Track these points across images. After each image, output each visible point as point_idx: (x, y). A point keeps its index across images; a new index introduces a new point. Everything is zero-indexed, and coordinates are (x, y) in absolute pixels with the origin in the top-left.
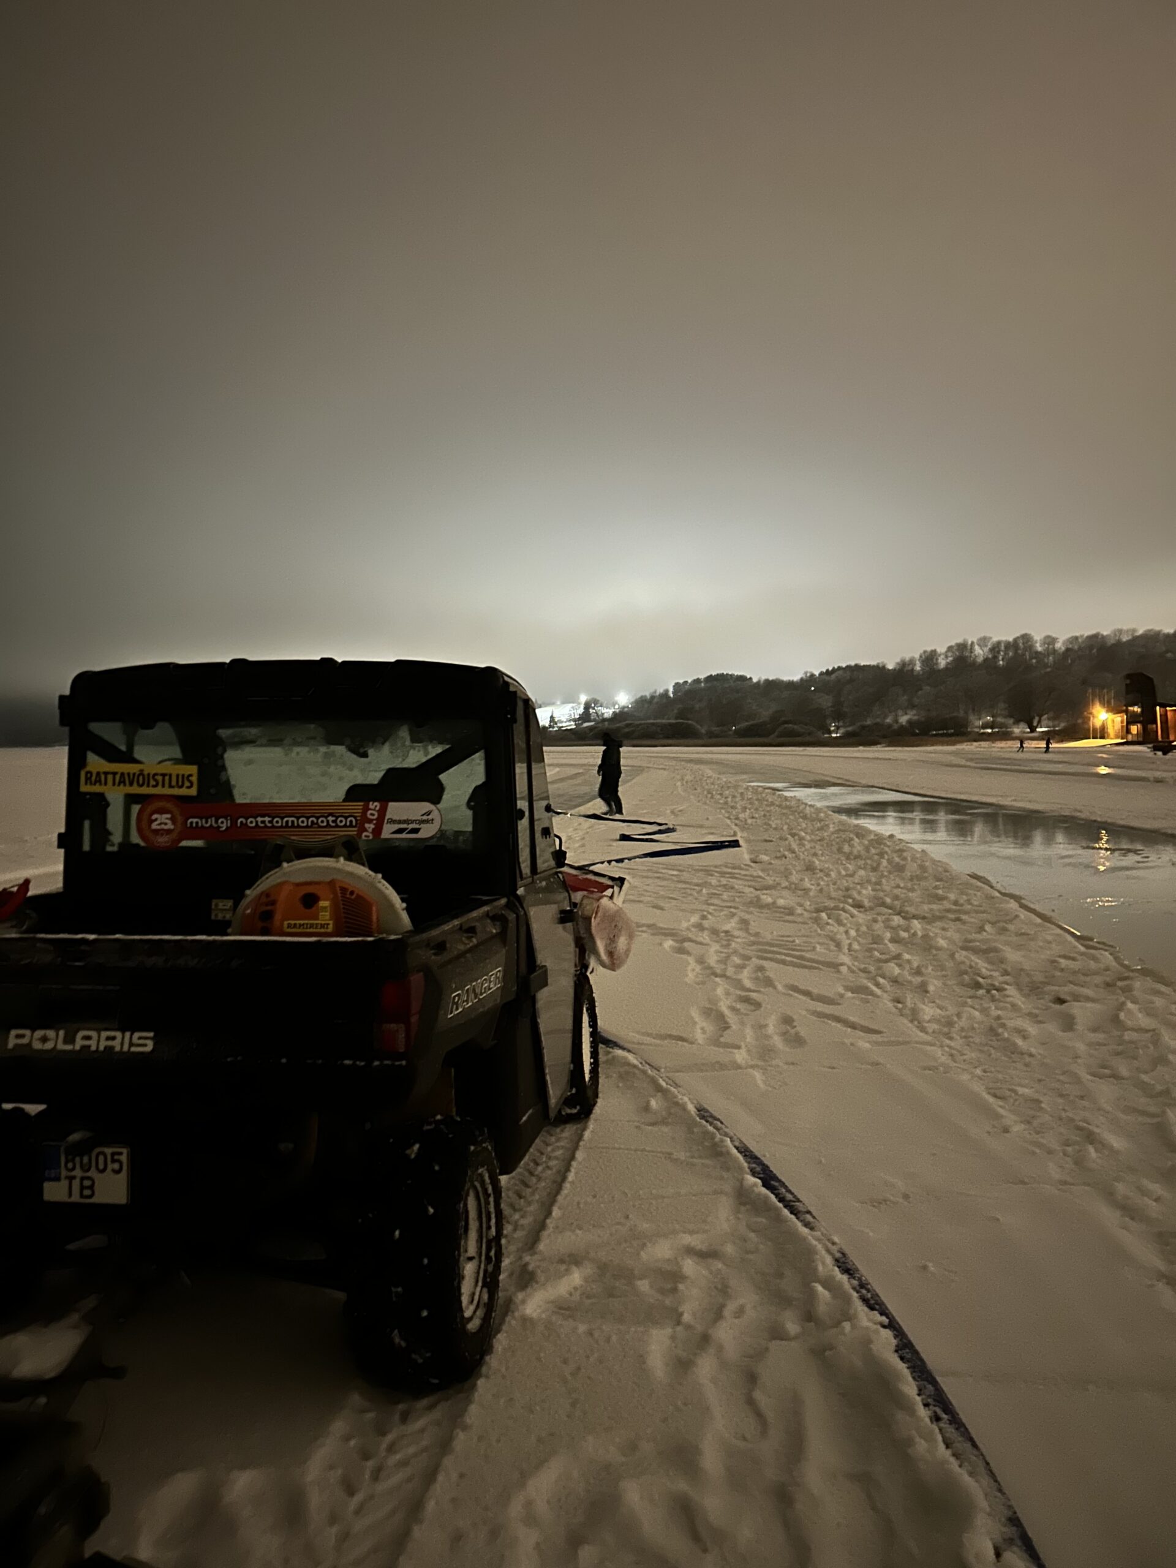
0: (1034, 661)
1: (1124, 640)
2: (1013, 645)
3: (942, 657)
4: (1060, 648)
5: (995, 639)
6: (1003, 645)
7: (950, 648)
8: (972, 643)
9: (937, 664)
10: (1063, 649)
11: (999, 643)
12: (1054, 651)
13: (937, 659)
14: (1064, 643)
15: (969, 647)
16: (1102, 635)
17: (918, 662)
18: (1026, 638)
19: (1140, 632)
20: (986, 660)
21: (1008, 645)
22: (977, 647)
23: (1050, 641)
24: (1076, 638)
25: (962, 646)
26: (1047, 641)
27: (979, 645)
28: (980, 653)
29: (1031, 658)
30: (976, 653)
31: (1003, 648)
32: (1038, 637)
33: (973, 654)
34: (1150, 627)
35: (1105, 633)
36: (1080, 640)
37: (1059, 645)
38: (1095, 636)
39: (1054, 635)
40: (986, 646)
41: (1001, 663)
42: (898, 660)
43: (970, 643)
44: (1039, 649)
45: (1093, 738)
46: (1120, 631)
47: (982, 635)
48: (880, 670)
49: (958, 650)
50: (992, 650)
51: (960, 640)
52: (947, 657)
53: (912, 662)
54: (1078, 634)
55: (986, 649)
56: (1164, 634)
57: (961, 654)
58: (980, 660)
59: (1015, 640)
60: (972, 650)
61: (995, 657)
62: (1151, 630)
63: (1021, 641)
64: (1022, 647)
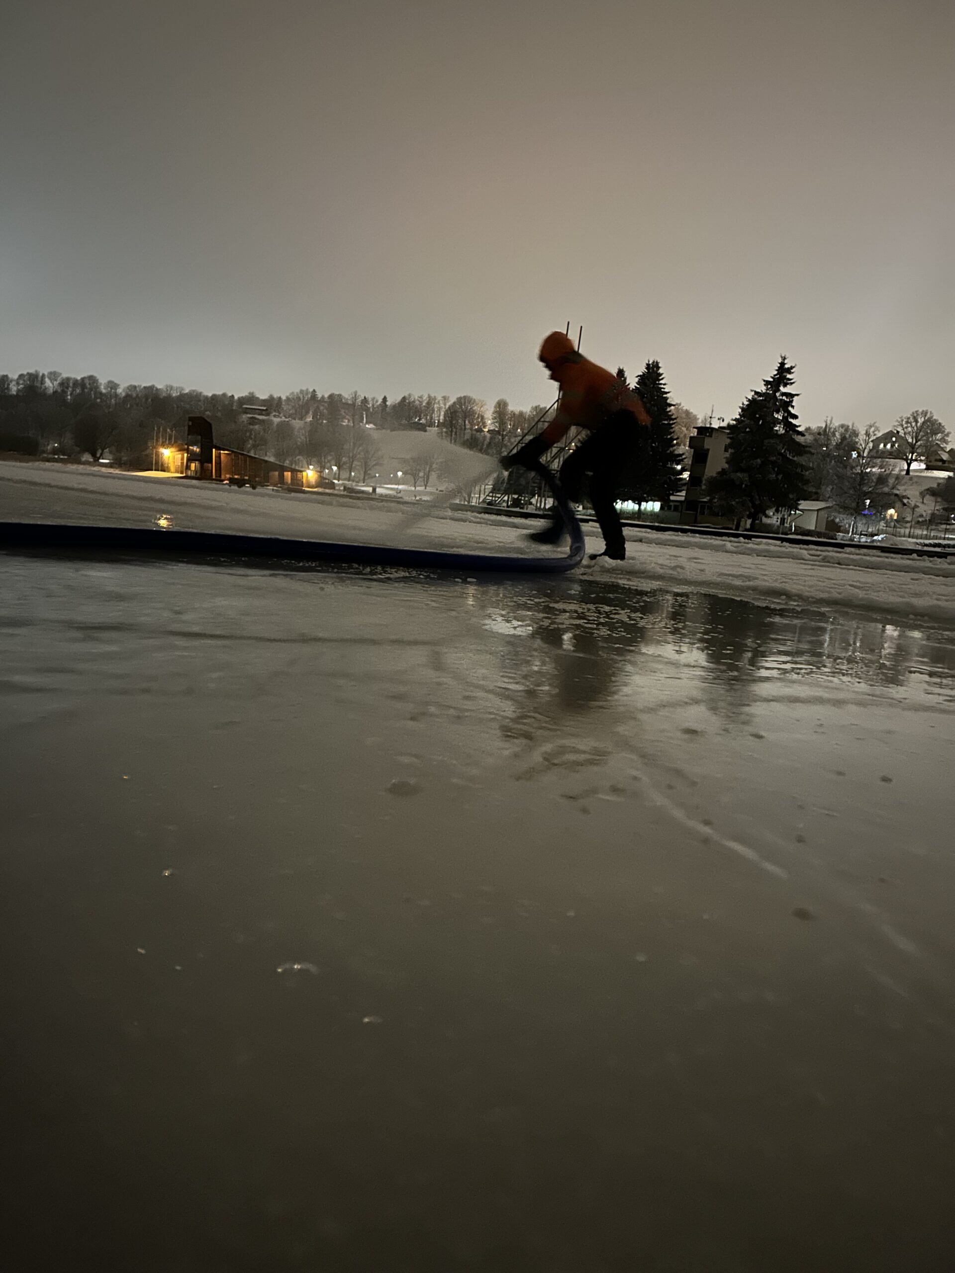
0: (98, 400)
1: (174, 395)
2: (81, 384)
3: (14, 383)
4: (121, 393)
5: (65, 375)
6: (71, 381)
7: (21, 376)
8: (43, 375)
9: (8, 388)
10: (124, 394)
11: (68, 379)
12: (116, 395)
13: (9, 385)
14: (124, 390)
15: (40, 379)
16: (157, 389)
18: (92, 378)
19: (187, 391)
20: (55, 392)
21: (76, 383)
22: (47, 380)
23: (113, 385)
24: (135, 387)
25: (33, 377)
26: (110, 385)
27: (50, 378)
28: (50, 385)
29: (96, 398)
30: (46, 385)
31: (71, 385)
32: (103, 381)
33: (43, 386)
34: (194, 389)
35: (159, 387)
36: (138, 389)
37: (121, 391)
38: (152, 387)
39: (117, 381)
40: (56, 380)
41: (69, 397)
43: (41, 375)
44: (104, 391)
45: (155, 470)
46: (171, 388)
47: (52, 370)
49: (29, 380)
50: (61, 384)
51: (32, 371)
52: (18, 384)
54: (136, 384)
55: (56, 383)
56: (204, 396)
57: (32, 383)
58: (51, 391)
59: (83, 379)
60: (43, 382)
61: (64, 392)
62: (194, 391)
63: (87, 381)
64: (88, 386)
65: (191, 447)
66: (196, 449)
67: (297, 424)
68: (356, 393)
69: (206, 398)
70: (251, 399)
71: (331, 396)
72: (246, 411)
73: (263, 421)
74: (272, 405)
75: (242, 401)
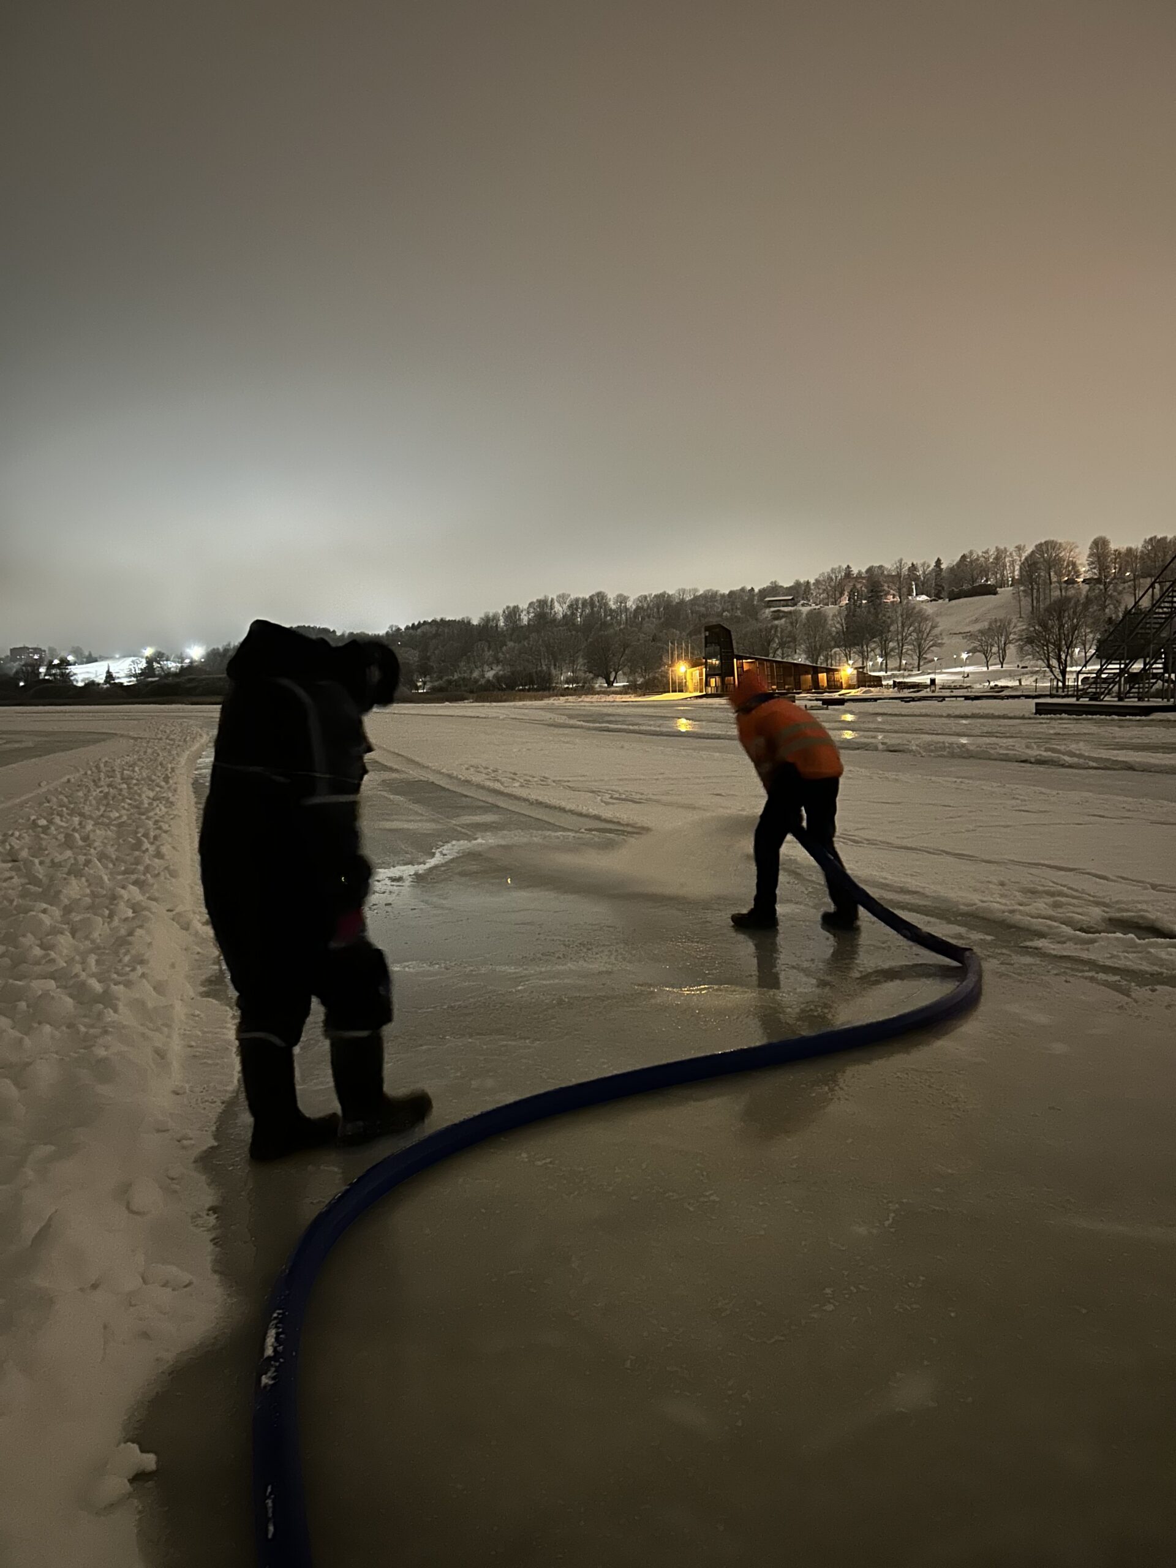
0: (609, 618)
1: (687, 599)
2: (590, 603)
3: (524, 613)
4: (631, 606)
5: (573, 597)
6: (580, 602)
7: (531, 604)
8: (552, 600)
9: (519, 619)
10: (634, 607)
11: (577, 600)
12: (626, 609)
13: (520, 615)
14: (634, 602)
15: (549, 604)
16: (669, 596)
17: (501, 618)
18: (601, 596)
19: (701, 592)
20: (565, 616)
21: (585, 602)
22: (556, 604)
23: (622, 599)
24: (645, 597)
25: (542, 603)
26: (619, 600)
27: (559, 602)
28: (560, 610)
29: (606, 616)
30: (556, 610)
31: (580, 606)
32: (611, 596)
33: (553, 611)
34: (708, 588)
35: (670, 593)
36: (648, 599)
37: (631, 604)
38: (663, 595)
39: (626, 594)
40: (565, 603)
41: (579, 619)
42: (483, 616)
43: (550, 599)
44: (614, 607)
45: (673, 692)
46: (684, 591)
47: (561, 592)
48: (464, 626)
49: (539, 606)
50: (570, 607)
51: (541, 597)
52: (528, 613)
53: (495, 618)
54: (646, 593)
55: (565, 606)
56: (721, 594)
57: (542, 608)
58: (560, 616)
59: (591, 597)
60: (552, 607)
61: (573, 614)
62: (709, 591)
63: (596, 599)
64: (598, 604)
65: (709, 661)
66: (715, 662)
67: (831, 609)
68: (901, 561)
69: (723, 596)
70: (774, 589)
71: (870, 570)
72: (769, 604)
73: (790, 612)
74: (800, 592)
75: (764, 592)
